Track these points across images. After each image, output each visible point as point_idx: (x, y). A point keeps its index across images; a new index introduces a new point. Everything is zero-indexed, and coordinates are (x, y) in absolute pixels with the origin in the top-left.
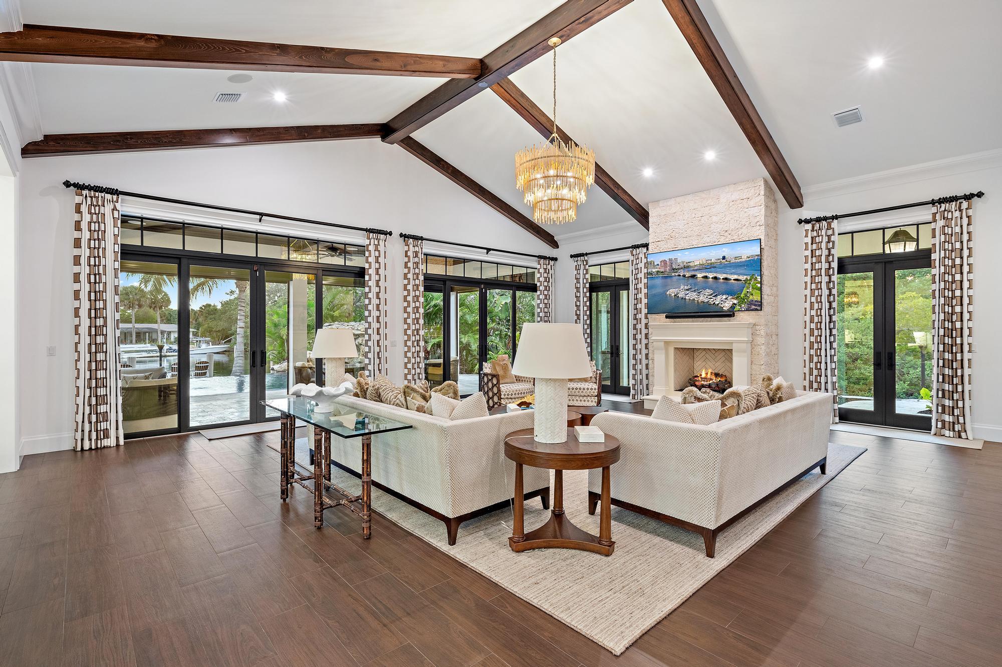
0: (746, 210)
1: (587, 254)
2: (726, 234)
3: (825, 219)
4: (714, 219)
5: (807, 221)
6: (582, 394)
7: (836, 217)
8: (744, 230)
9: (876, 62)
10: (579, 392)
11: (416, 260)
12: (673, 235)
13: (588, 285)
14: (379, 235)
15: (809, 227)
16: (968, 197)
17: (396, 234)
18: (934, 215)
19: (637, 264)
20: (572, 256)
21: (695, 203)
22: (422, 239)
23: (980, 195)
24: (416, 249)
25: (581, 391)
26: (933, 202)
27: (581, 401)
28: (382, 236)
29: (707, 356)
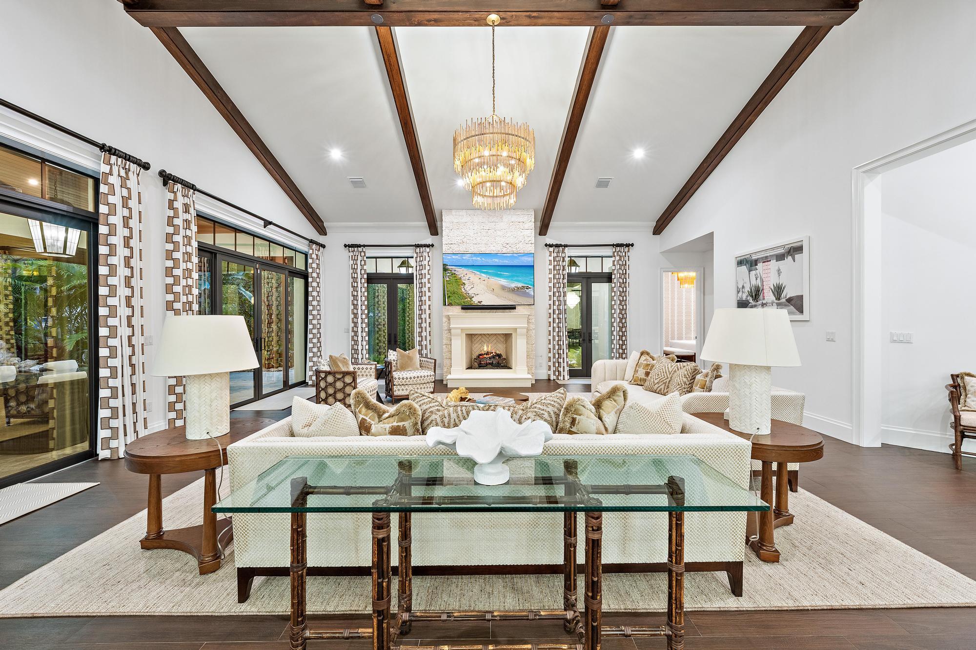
0: (522, 231)
1: (364, 246)
2: (508, 246)
3: (560, 246)
4: (499, 233)
5: (551, 246)
6: (423, 382)
7: (566, 246)
8: (521, 245)
9: (639, 153)
10: (420, 380)
11: (187, 216)
12: (465, 240)
13: (365, 276)
14: (128, 163)
15: (551, 249)
16: (628, 245)
17: (155, 168)
18: (614, 252)
19: (421, 261)
20: (345, 246)
21: (483, 217)
22: (193, 187)
23: (632, 245)
24: (186, 200)
25: (422, 379)
26: (613, 245)
27: (421, 388)
28: (133, 167)
29: (483, 339)
